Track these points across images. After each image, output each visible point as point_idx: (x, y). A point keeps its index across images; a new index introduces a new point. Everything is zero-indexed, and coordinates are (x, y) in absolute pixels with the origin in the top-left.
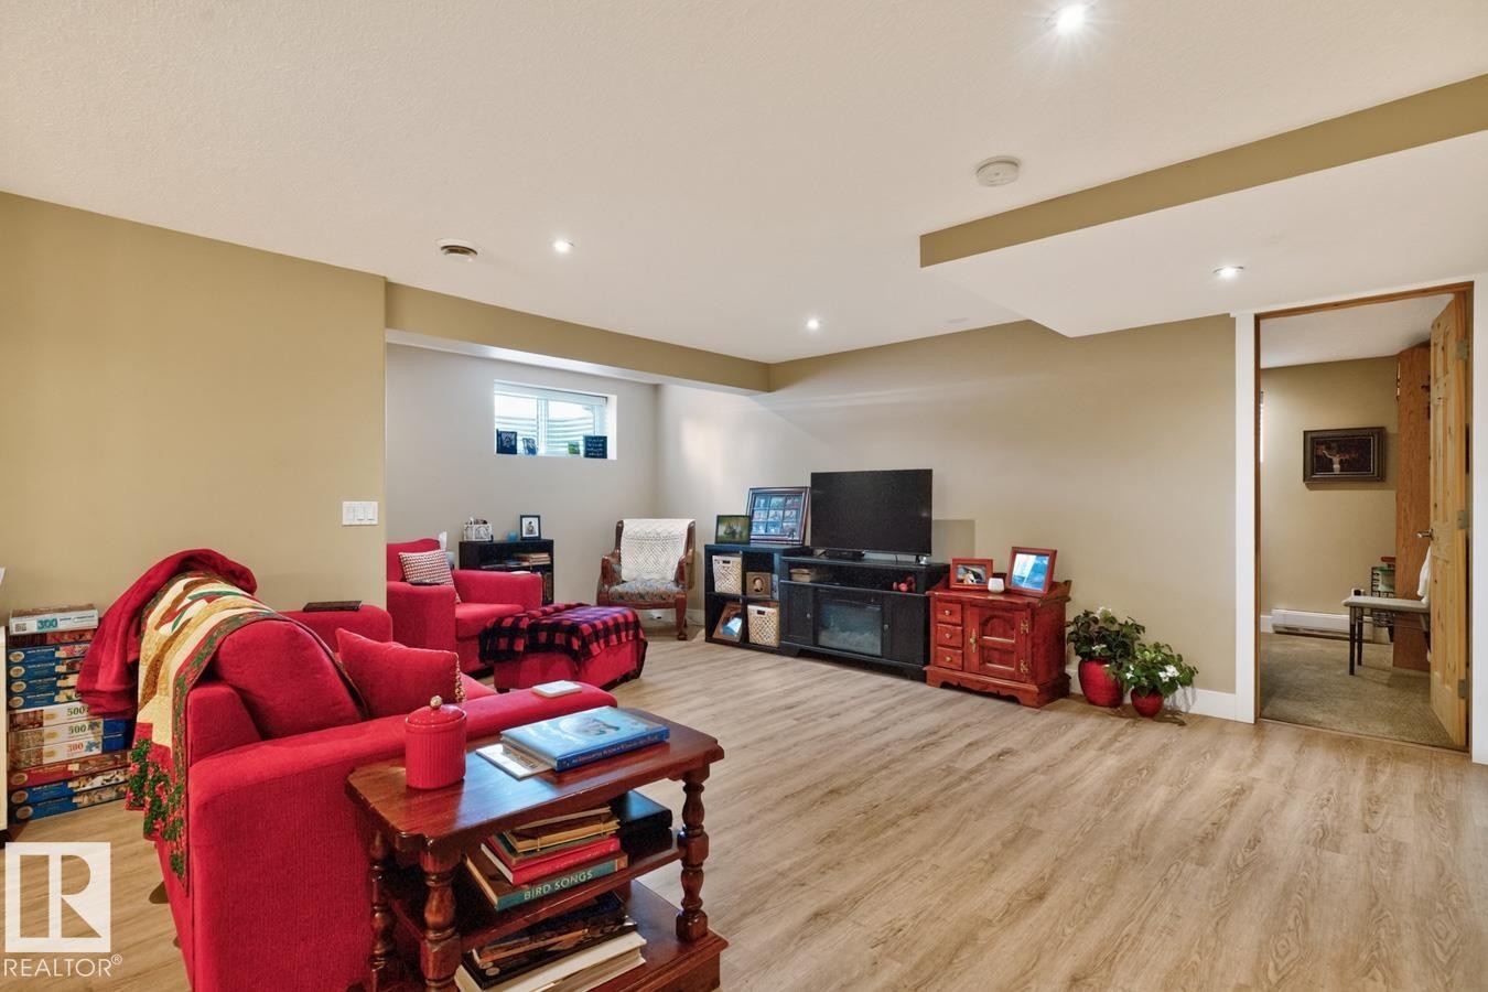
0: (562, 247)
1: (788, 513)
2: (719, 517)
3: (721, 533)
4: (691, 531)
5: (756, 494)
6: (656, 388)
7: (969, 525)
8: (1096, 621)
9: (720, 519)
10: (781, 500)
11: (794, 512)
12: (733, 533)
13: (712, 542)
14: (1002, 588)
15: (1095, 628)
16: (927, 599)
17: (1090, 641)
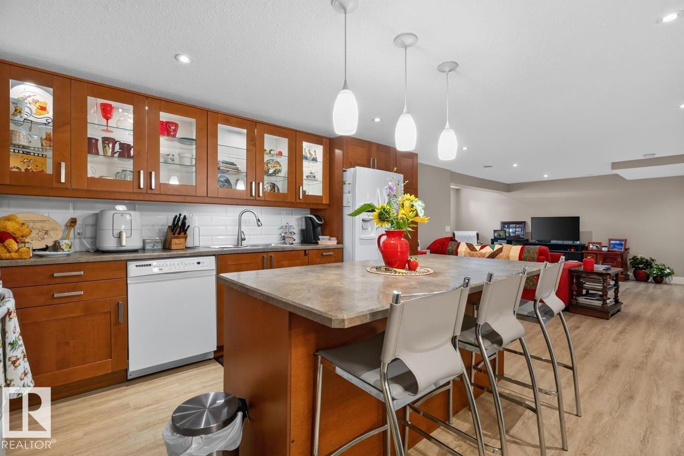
0: (515, 165)
1: (517, 229)
2: (494, 231)
3: (496, 235)
4: (478, 235)
5: (504, 224)
6: (458, 190)
7: (590, 233)
8: (638, 259)
9: (495, 231)
10: (515, 225)
11: (520, 229)
12: (500, 235)
13: (493, 238)
14: (607, 250)
15: (638, 261)
16: (583, 253)
17: (638, 264)
